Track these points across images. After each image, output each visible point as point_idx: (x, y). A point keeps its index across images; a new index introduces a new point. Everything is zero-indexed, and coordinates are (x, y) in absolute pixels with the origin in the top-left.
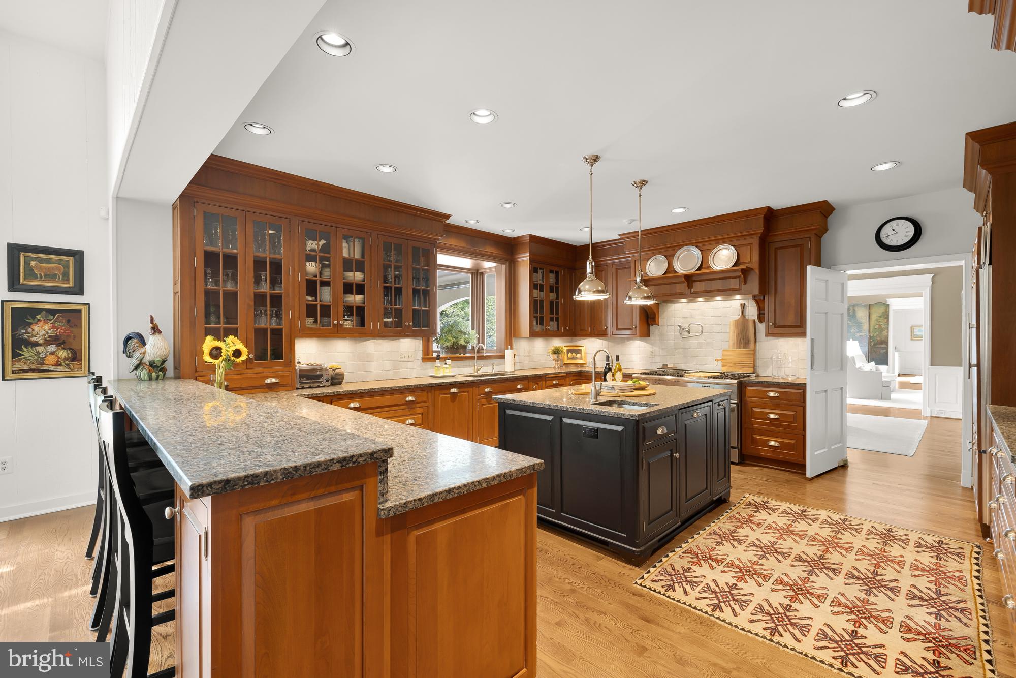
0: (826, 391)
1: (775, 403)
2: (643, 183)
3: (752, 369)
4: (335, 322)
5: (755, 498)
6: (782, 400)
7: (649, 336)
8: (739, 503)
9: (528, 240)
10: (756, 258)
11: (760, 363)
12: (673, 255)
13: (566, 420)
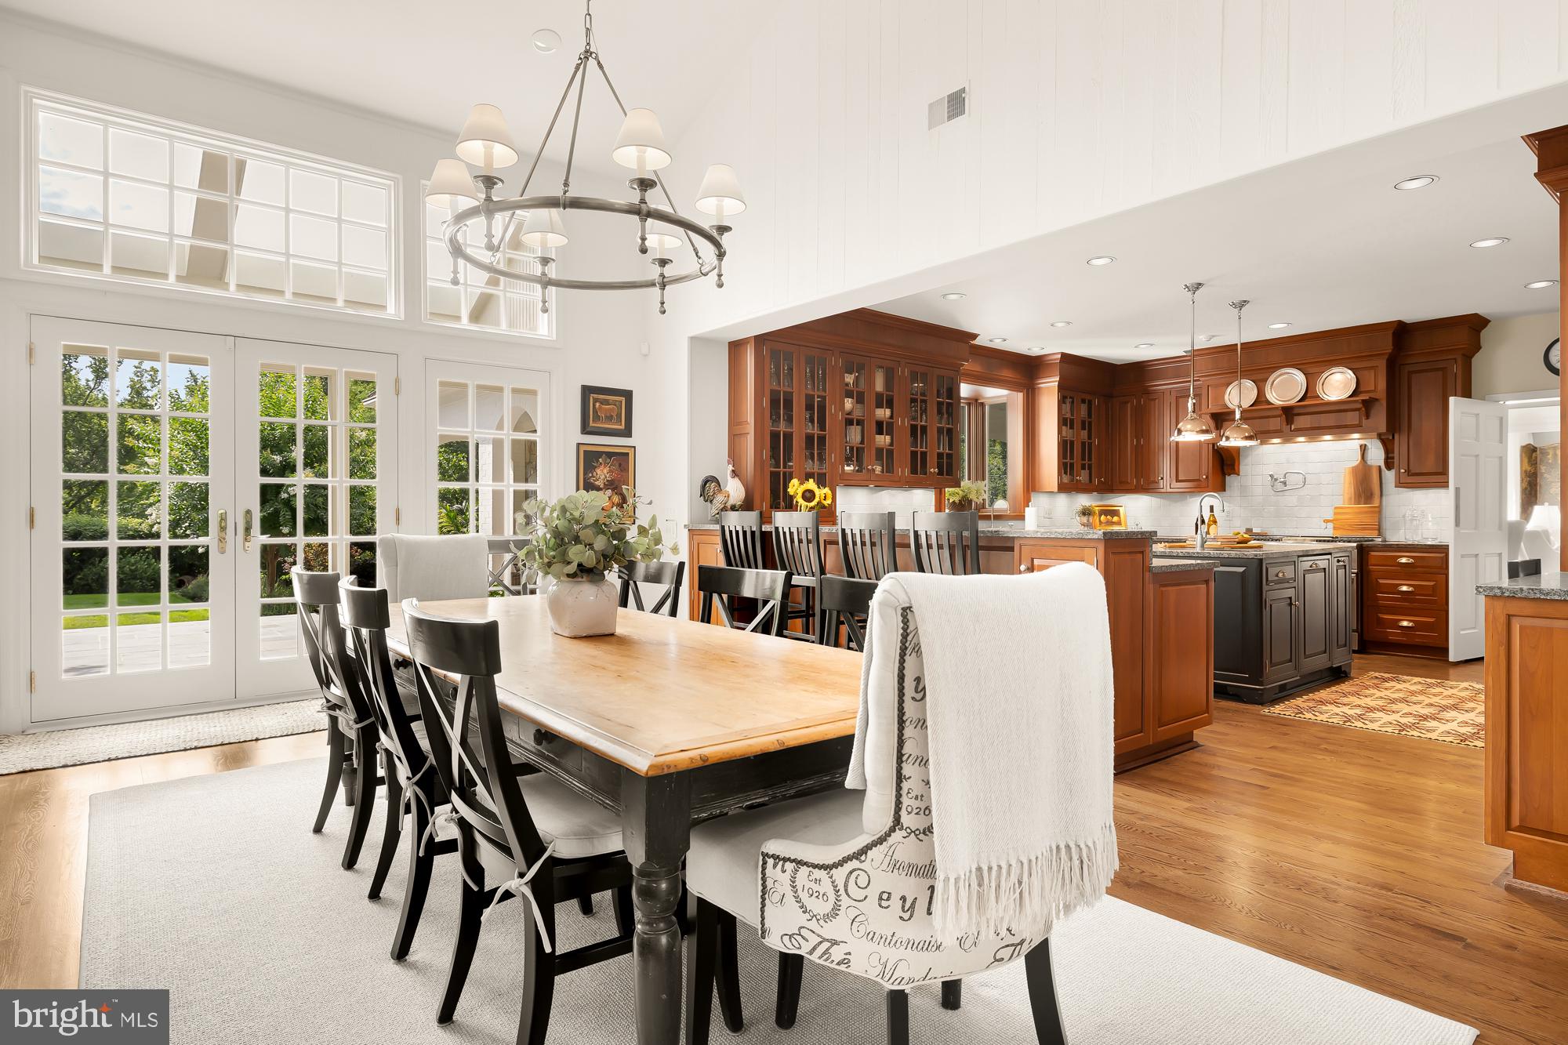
0: (1477, 555)
1: (1408, 572)
2: (1242, 304)
3: (1377, 532)
4: (870, 467)
6: (1419, 566)
7: (1225, 490)
9: (1057, 359)
10: (1382, 385)
11: (1387, 525)
12: (1266, 380)
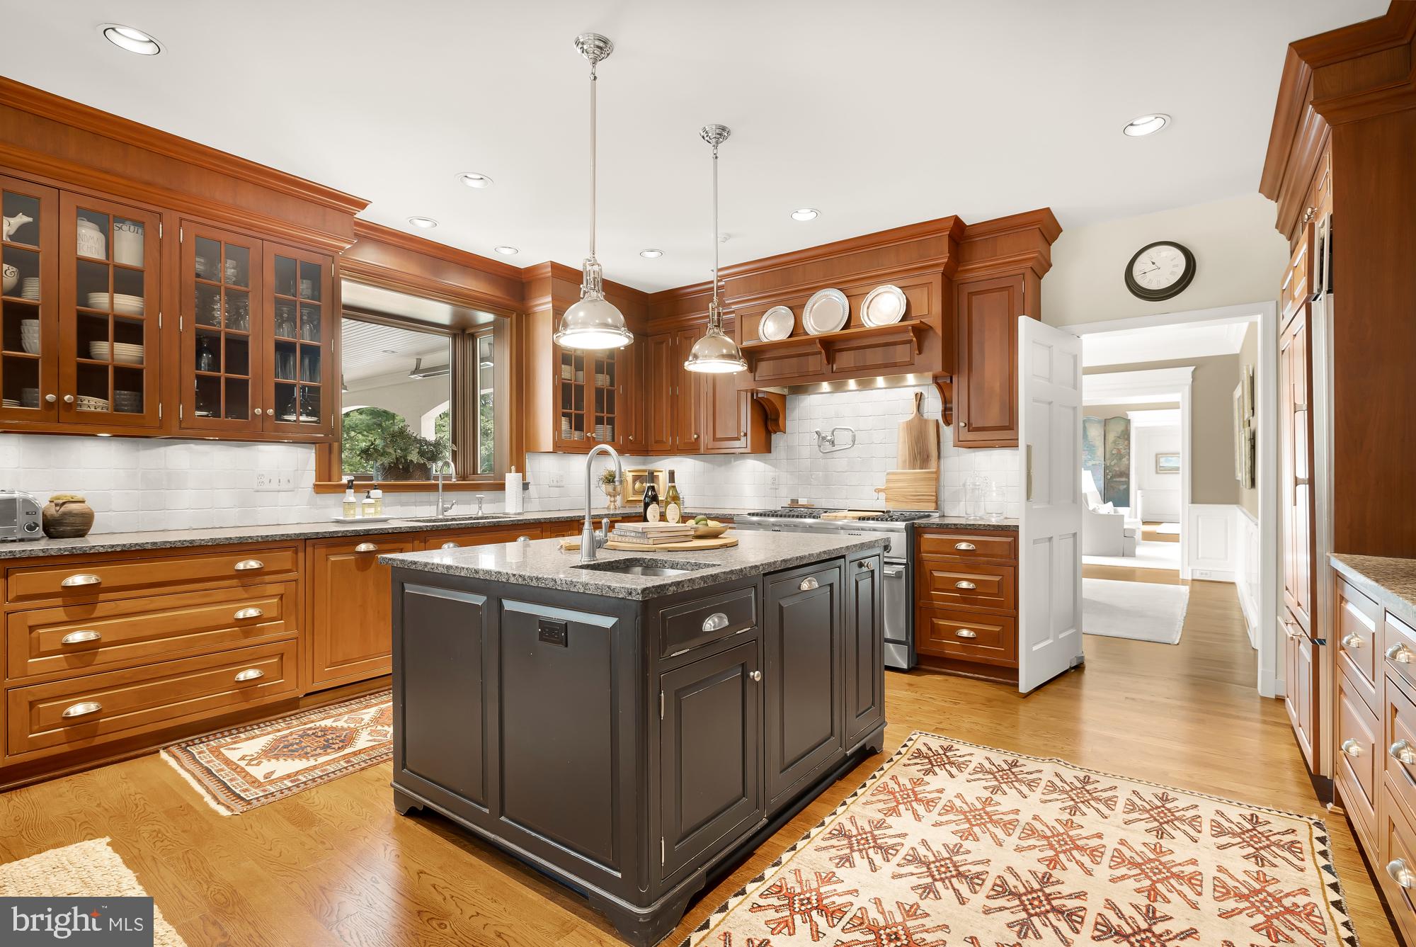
0: (1050, 539)
1: (969, 562)
2: (720, 133)
3: (934, 505)
4: (50, 397)
5: (929, 740)
6: (980, 555)
7: (769, 451)
8: (899, 753)
9: (549, 272)
10: (937, 307)
11: (946, 494)
12: (803, 306)
13: (509, 605)
